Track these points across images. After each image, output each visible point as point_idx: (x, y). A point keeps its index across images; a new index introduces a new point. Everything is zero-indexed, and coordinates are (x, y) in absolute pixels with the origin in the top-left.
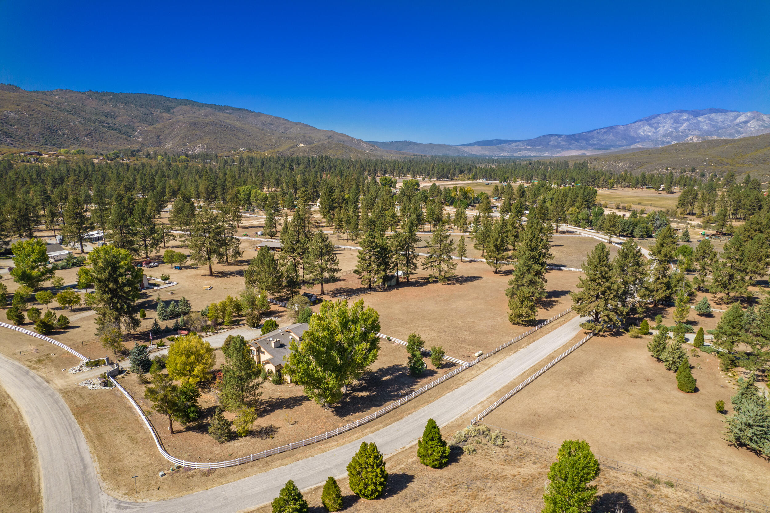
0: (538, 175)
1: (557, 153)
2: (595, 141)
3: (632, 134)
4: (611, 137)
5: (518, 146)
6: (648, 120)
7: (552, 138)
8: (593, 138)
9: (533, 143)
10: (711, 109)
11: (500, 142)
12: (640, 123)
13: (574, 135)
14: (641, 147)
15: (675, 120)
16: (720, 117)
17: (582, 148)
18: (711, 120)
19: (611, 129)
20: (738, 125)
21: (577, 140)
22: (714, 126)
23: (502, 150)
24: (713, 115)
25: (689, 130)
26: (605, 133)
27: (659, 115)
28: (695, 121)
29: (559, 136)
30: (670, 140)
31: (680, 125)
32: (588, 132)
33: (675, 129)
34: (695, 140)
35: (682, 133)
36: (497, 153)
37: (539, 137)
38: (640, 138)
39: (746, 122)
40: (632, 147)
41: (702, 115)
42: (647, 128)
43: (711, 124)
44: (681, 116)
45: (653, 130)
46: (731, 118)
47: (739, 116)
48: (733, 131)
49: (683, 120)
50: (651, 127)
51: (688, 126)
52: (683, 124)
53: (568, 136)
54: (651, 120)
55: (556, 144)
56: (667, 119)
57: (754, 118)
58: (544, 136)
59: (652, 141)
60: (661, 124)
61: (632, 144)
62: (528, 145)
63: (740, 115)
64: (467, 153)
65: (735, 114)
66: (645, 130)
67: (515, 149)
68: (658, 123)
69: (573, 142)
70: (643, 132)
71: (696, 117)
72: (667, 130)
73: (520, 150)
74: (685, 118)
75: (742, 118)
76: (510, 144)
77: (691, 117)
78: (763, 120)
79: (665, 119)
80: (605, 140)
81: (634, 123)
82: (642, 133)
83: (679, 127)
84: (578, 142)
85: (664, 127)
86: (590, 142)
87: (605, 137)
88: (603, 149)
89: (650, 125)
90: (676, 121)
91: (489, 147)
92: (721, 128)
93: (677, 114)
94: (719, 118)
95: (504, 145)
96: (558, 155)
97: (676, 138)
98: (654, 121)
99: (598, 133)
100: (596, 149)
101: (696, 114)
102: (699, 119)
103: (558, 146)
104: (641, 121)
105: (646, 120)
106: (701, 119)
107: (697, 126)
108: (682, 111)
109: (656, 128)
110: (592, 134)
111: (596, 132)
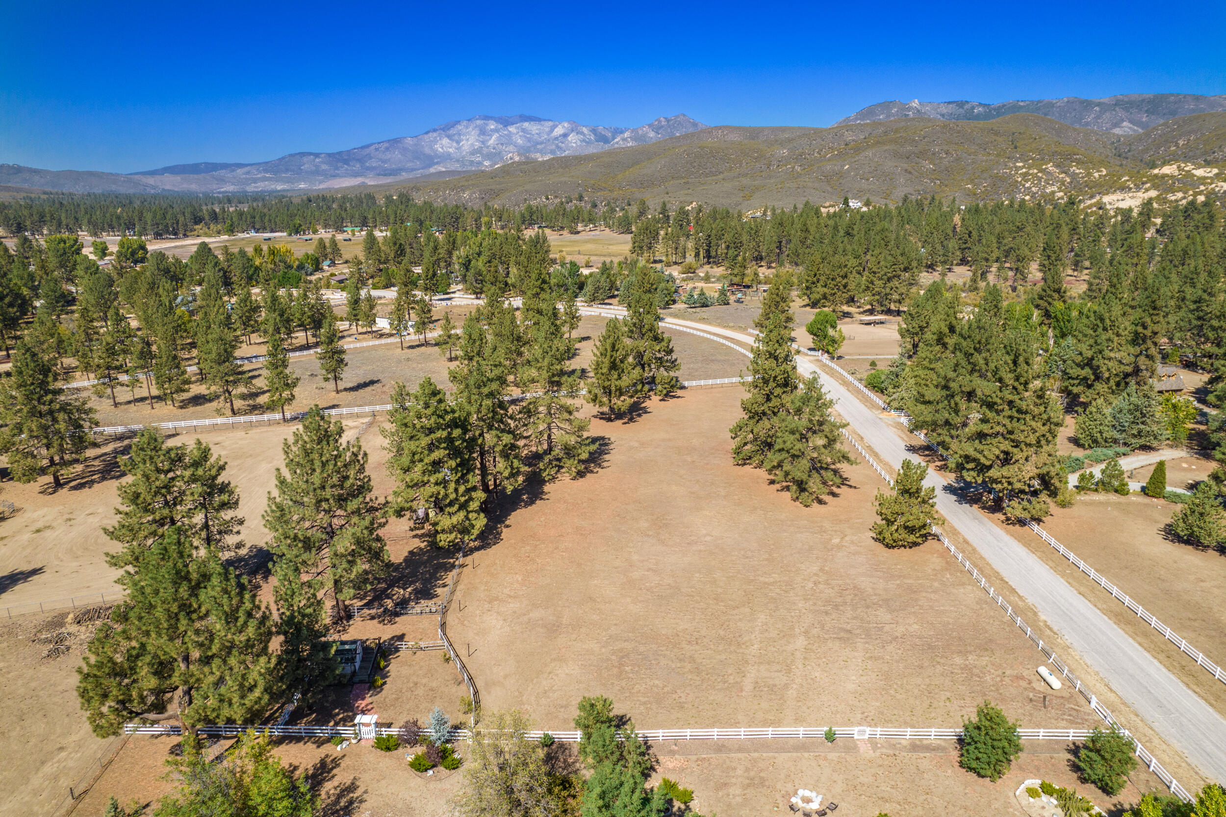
0: (352, 217)
1: (320, 183)
2: (374, 163)
3: (427, 150)
4: (396, 155)
5: (248, 173)
6: (446, 129)
7: (305, 159)
8: (370, 157)
9: (275, 168)
10: (521, 116)
11: (215, 167)
12: (435, 134)
13: (340, 153)
14: (444, 170)
15: (481, 130)
16: (535, 128)
17: (356, 175)
18: (524, 130)
19: (395, 142)
20: (556, 138)
21: (346, 162)
22: (529, 140)
23: (222, 180)
24: (526, 125)
25: (502, 144)
26: (387, 149)
27: (458, 122)
28: (506, 132)
29: (317, 155)
30: (480, 159)
31: (488, 138)
32: (362, 148)
33: (483, 142)
34: (517, 159)
35: (494, 148)
36: (215, 187)
37: (283, 158)
38: (439, 157)
39: (565, 135)
40: (432, 170)
41: (513, 124)
42: (445, 141)
43: (525, 137)
44: (487, 125)
45: (455, 144)
46: (547, 129)
47: (555, 126)
48: (554, 147)
49: (492, 130)
50: (450, 139)
51: (498, 139)
52: (491, 136)
53: (329, 155)
54: (449, 129)
55: (314, 168)
56: (470, 129)
57: (573, 131)
58: (291, 155)
59: (458, 161)
60: (464, 135)
61: (430, 166)
62: (266, 171)
63: (557, 126)
64: (154, 187)
65: (550, 123)
66: (443, 145)
67: (246, 179)
68: (460, 135)
69: (340, 164)
70: (442, 148)
71: (505, 126)
72: (472, 145)
73: (255, 181)
74: (492, 127)
75: (559, 131)
76: (233, 171)
77: (500, 126)
78: (582, 133)
79: (467, 128)
80: (389, 160)
81: (427, 133)
82: (440, 150)
83: (488, 141)
84: (348, 164)
85: (468, 140)
86: (367, 164)
87: (388, 156)
88: (390, 175)
89: (449, 137)
90: (483, 132)
91: (196, 176)
92: (538, 143)
93: (482, 122)
94: (533, 128)
95: (223, 172)
96: (322, 186)
97: (489, 156)
98: (451, 132)
99: (377, 149)
100: (379, 175)
101: (506, 122)
102: (510, 129)
103: (317, 172)
104: (435, 130)
105: (443, 130)
106: (512, 129)
107: (508, 140)
108: (487, 118)
109: (458, 142)
110: (367, 151)
111: (373, 147)
